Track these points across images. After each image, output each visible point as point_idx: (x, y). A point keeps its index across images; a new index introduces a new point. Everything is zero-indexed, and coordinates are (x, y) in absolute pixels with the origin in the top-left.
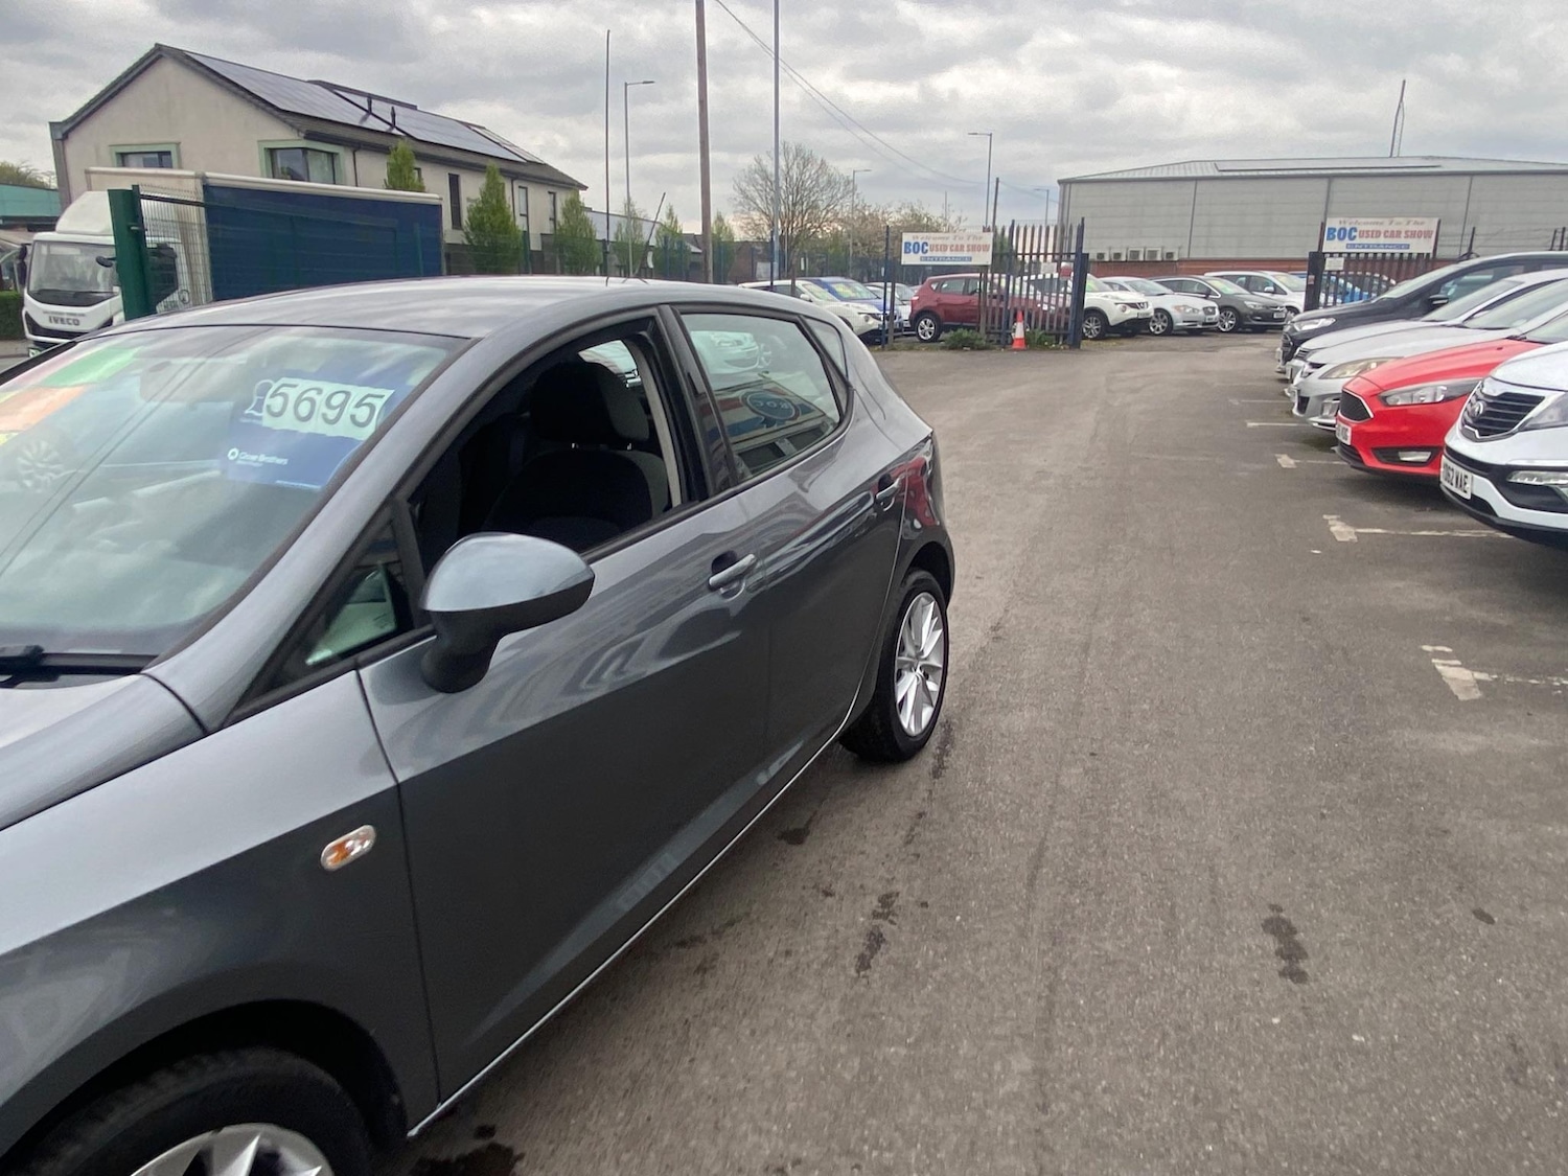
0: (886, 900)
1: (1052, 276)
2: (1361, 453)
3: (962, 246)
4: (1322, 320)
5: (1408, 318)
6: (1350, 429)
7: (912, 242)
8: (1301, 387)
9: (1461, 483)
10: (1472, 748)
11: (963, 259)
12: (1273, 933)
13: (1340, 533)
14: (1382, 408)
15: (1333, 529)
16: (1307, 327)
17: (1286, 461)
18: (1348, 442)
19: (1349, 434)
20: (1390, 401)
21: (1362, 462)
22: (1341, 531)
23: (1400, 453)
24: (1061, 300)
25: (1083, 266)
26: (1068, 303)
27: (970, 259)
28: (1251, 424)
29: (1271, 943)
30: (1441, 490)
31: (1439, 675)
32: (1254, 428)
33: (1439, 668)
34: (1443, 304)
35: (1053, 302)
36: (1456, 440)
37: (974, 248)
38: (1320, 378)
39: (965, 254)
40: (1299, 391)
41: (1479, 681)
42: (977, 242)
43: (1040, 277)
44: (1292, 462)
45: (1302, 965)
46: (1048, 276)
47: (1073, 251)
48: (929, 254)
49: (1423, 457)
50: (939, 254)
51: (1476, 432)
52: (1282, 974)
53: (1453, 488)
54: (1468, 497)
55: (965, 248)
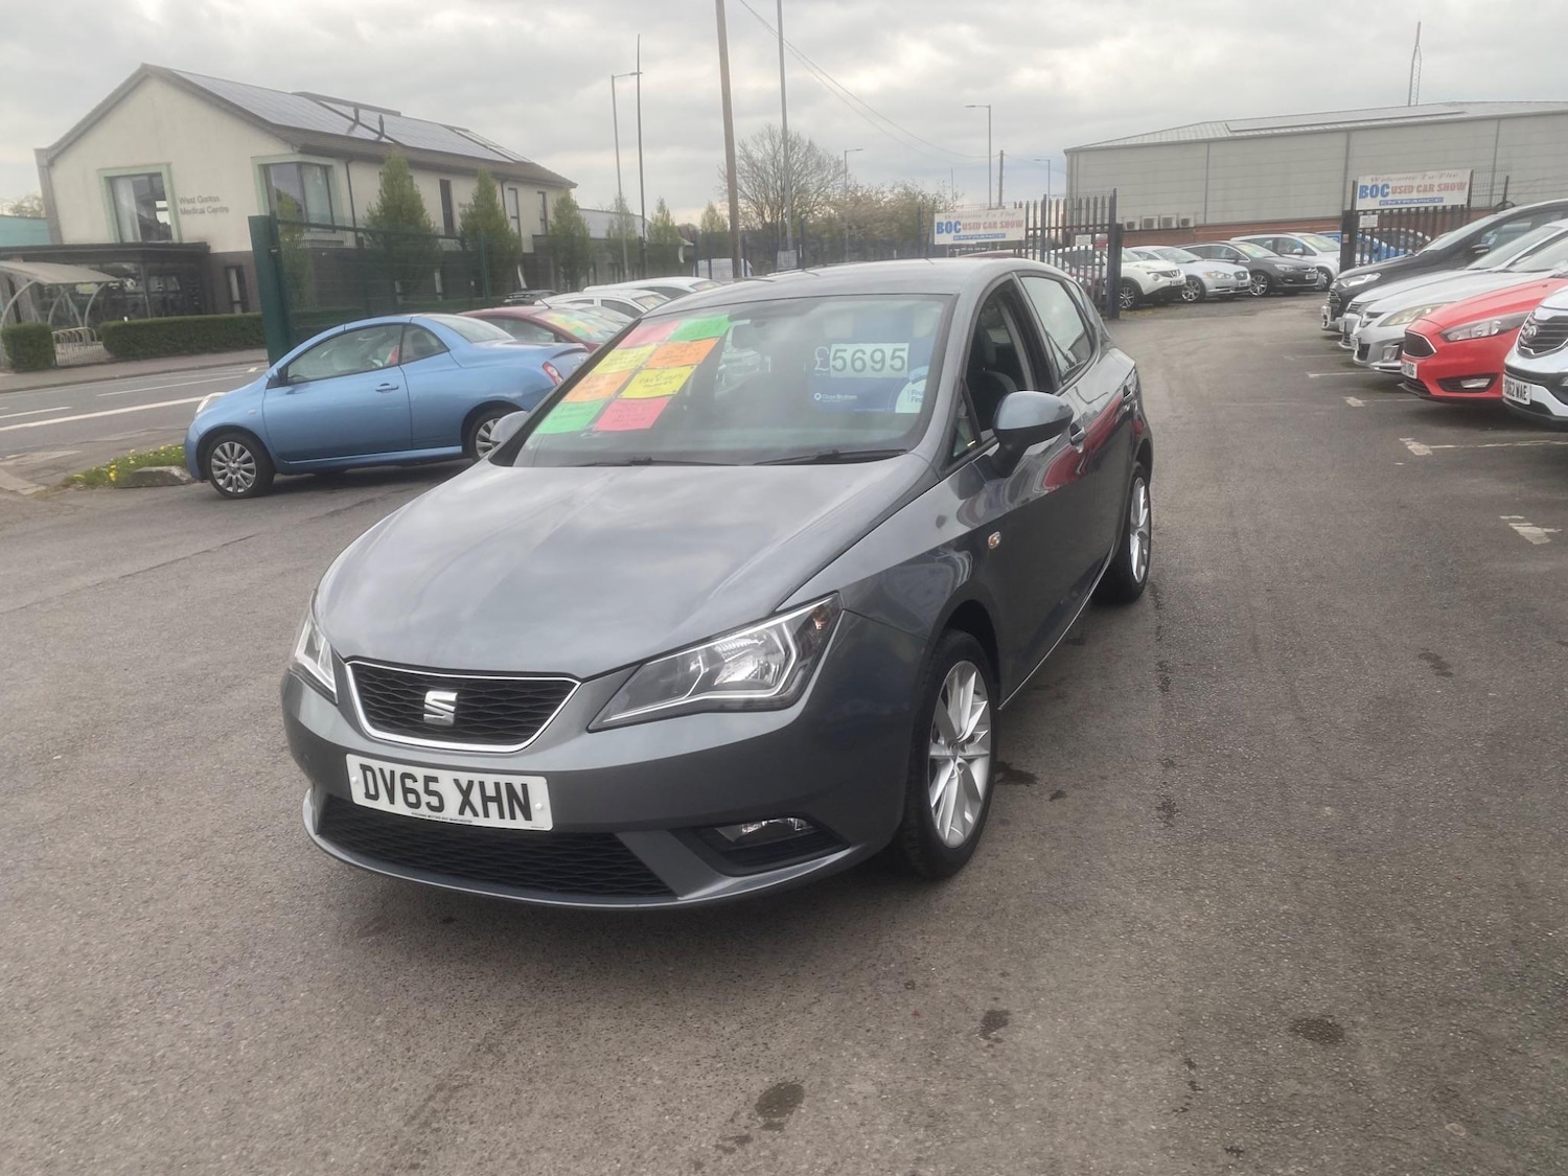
0: (1161, 664)
1: (1086, 247)
2: (1427, 385)
3: (995, 223)
4: (1368, 276)
5: (1453, 268)
6: (1415, 365)
7: (945, 222)
8: (1361, 336)
9: (1520, 393)
10: (1547, 569)
11: (996, 236)
12: (1427, 659)
13: (1417, 450)
14: (1443, 344)
15: (1410, 447)
16: (1353, 284)
17: (1353, 401)
18: (1415, 377)
19: (1415, 370)
20: (1451, 337)
21: (1429, 392)
22: (1417, 448)
23: (1463, 382)
24: (1097, 273)
25: (1119, 237)
26: (1104, 275)
27: (1004, 236)
28: (1312, 376)
29: (1425, 663)
30: (1504, 404)
31: (1516, 532)
32: (1315, 378)
33: (1516, 528)
34: (1485, 254)
35: (1089, 275)
36: (1514, 360)
37: (1007, 225)
38: (1380, 326)
39: (998, 231)
40: (1359, 339)
41: (1547, 533)
42: (1010, 219)
43: (1075, 248)
44: (1360, 402)
45: (1449, 670)
46: (1083, 248)
47: (1106, 221)
48: (962, 233)
49: (1483, 383)
50: (972, 232)
51: (1532, 350)
52: (1437, 674)
53: (1515, 399)
54: (1528, 403)
55: (999, 225)
